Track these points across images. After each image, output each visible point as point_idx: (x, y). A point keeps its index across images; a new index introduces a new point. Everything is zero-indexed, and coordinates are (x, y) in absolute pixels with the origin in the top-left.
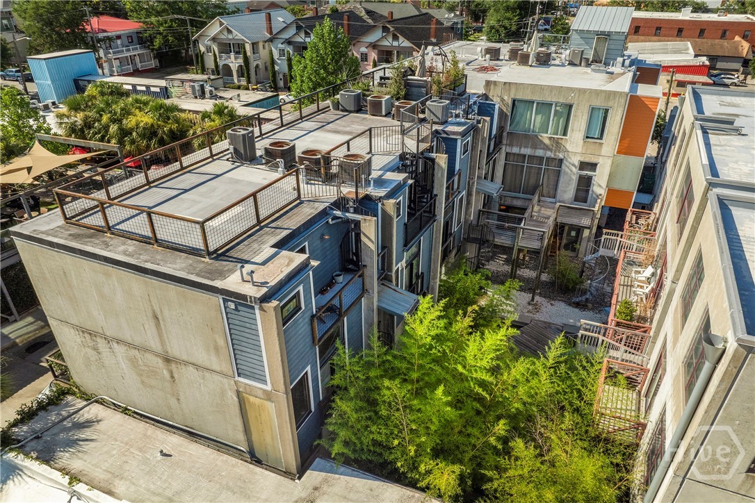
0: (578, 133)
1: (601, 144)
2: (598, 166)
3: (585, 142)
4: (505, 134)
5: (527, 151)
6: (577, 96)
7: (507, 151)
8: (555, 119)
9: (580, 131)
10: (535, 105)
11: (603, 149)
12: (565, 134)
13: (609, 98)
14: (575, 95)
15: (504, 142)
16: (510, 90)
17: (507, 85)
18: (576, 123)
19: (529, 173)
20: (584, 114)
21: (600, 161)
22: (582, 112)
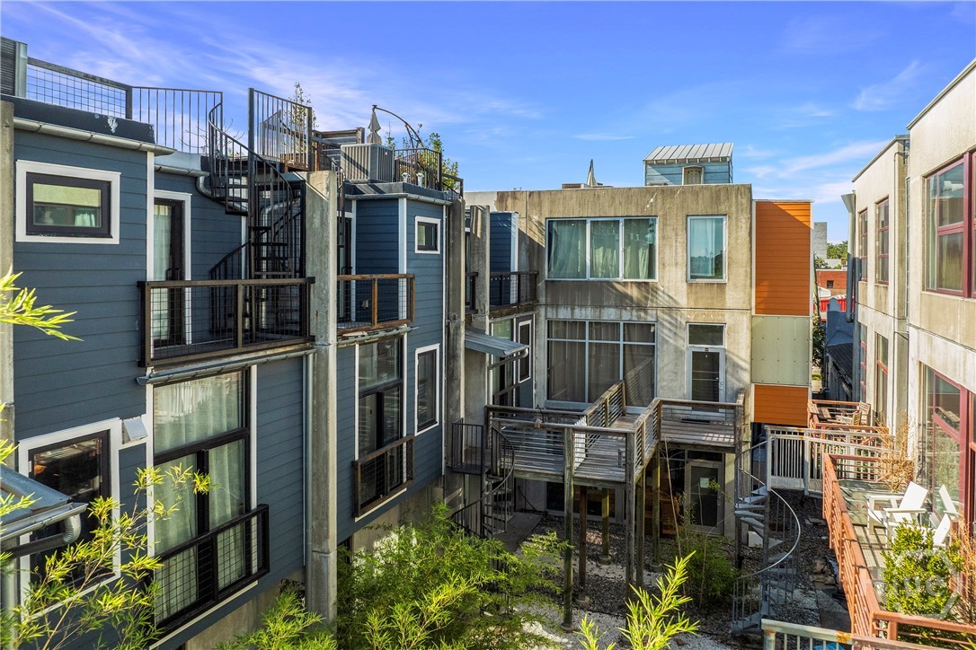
0: (673, 269)
1: (722, 286)
2: (726, 329)
3: (690, 285)
4: (541, 285)
5: (585, 314)
6: (659, 201)
7: (549, 315)
8: (629, 250)
9: (676, 264)
10: (588, 226)
11: (727, 296)
12: (651, 274)
13: (718, 198)
14: (656, 199)
15: (542, 300)
16: (540, 204)
17: (535, 196)
18: (667, 251)
19: (596, 358)
20: (680, 233)
21: (727, 319)
22: (675, 230)
